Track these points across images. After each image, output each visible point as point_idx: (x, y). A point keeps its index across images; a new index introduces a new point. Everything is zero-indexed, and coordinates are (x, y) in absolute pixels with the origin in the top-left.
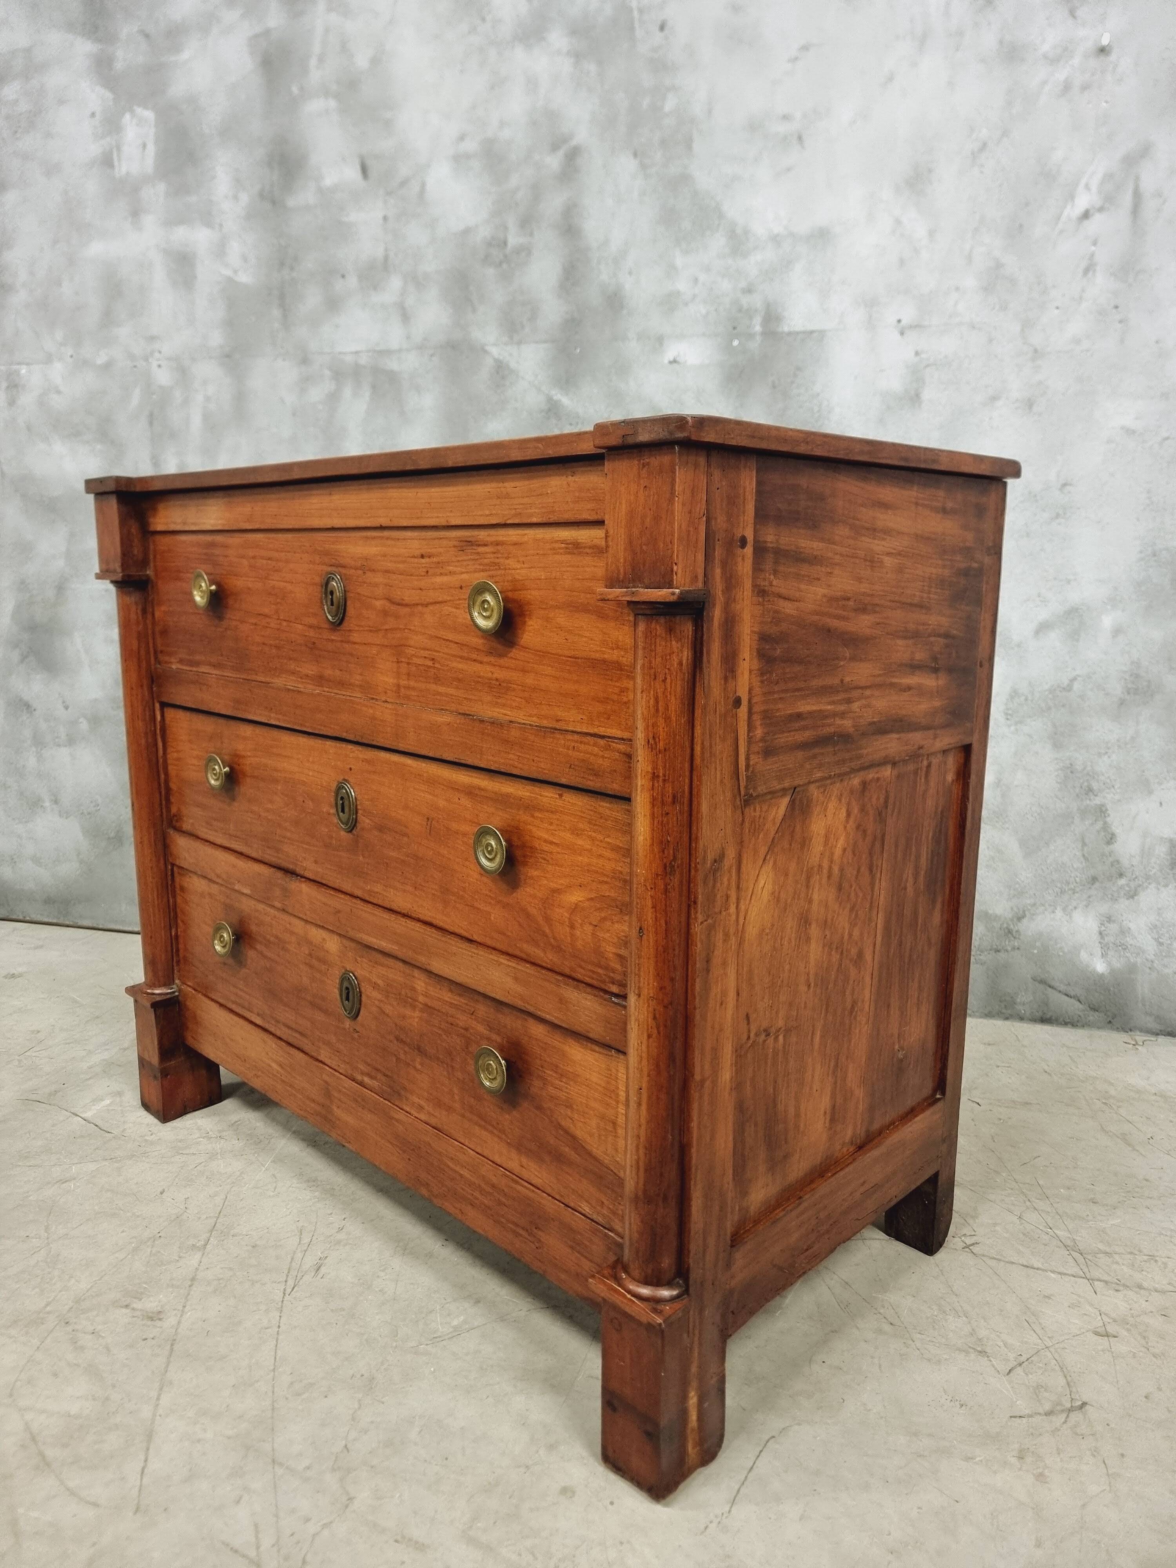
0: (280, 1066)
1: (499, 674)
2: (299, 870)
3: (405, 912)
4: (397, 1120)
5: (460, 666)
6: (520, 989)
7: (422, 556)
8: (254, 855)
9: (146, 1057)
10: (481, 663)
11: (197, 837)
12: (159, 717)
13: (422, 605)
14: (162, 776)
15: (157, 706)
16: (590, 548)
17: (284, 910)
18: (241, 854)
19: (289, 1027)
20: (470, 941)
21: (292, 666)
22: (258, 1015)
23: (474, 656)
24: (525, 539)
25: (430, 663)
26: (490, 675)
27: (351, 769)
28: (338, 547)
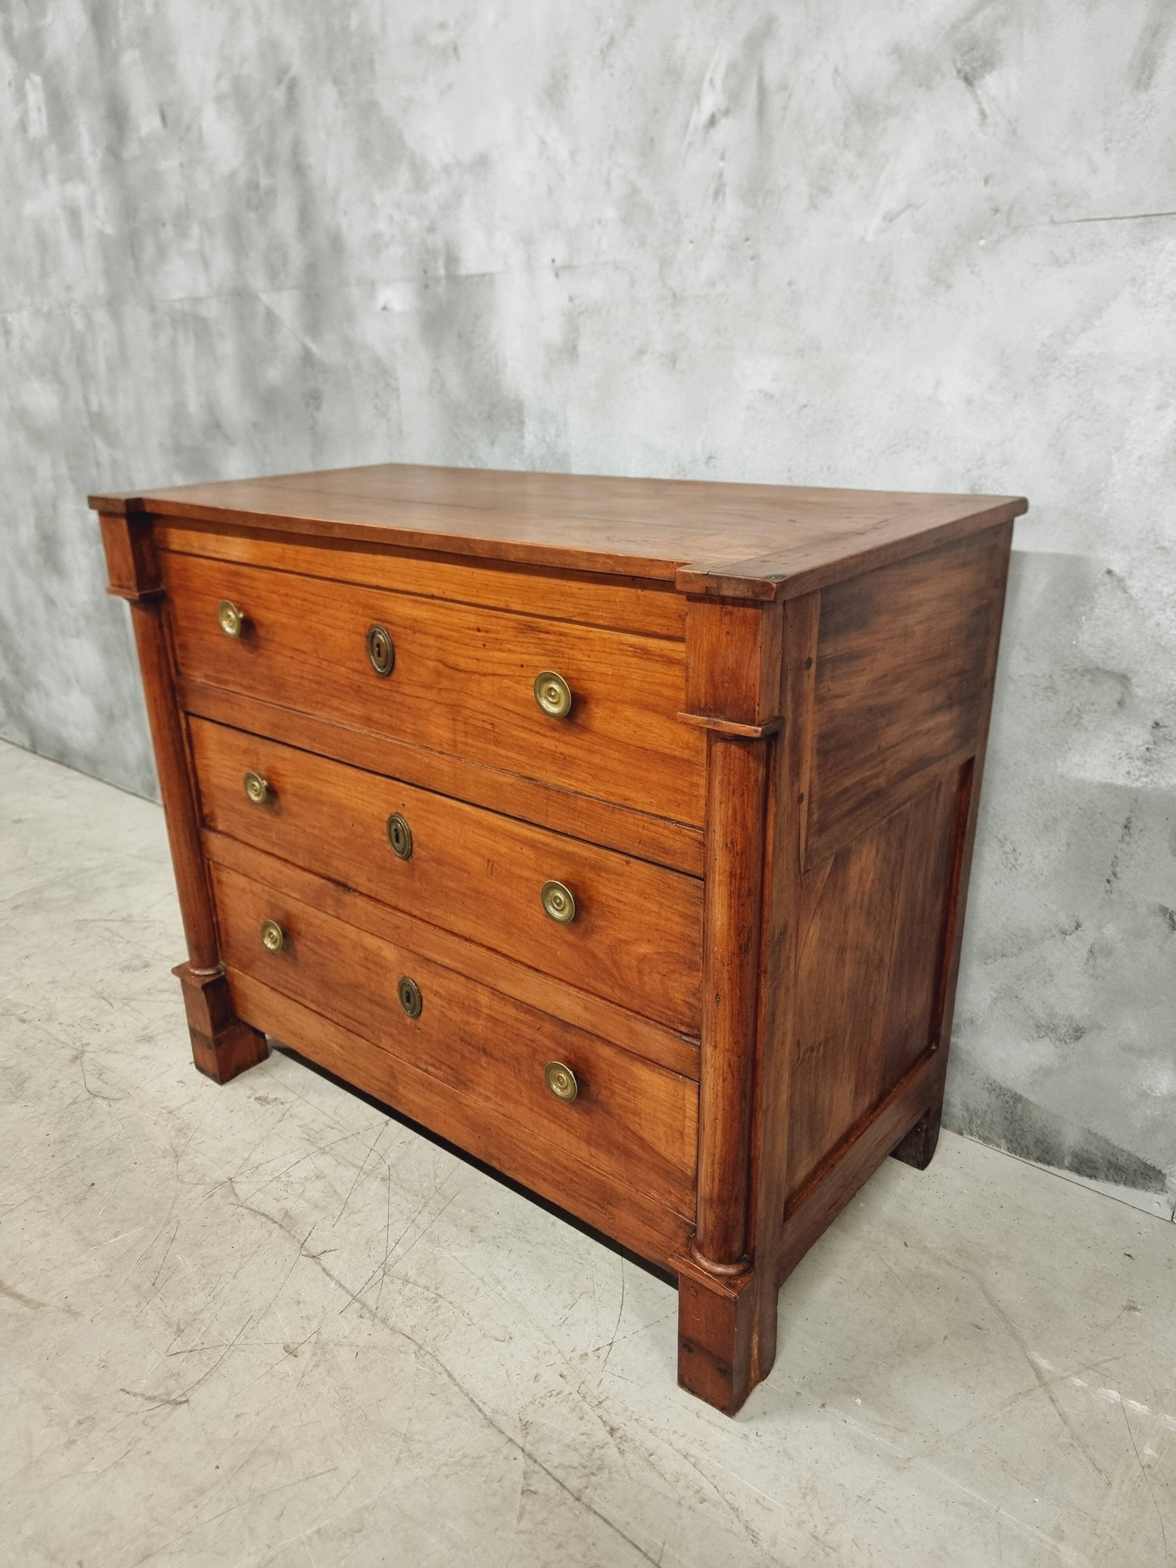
0: (342, 1047)
1: (562, 748)
2: (350, 884)
3: (468, 936)
4: (466, 1106)
5: (522, 735)
6: (587, 1015)
7: (479, 630)
8: (300, 863)
9: (198, 1027)
10: (544, 736)
11: (236, 839)
12: (184, 726)
13: (479, 674)
14: (192, 780)
15: (182, 715)
16: (659, 656)
17: (338, 918)
18: (286, 861)
19: (346, 1016)
20: (538, 970)
21: (335, 703)
22: (313, 1001)
23: (537, 729)
24: (591, 635)
25: (489, 727)
26: (554, 748)
27: (404, 805)
28: (385, 604)
